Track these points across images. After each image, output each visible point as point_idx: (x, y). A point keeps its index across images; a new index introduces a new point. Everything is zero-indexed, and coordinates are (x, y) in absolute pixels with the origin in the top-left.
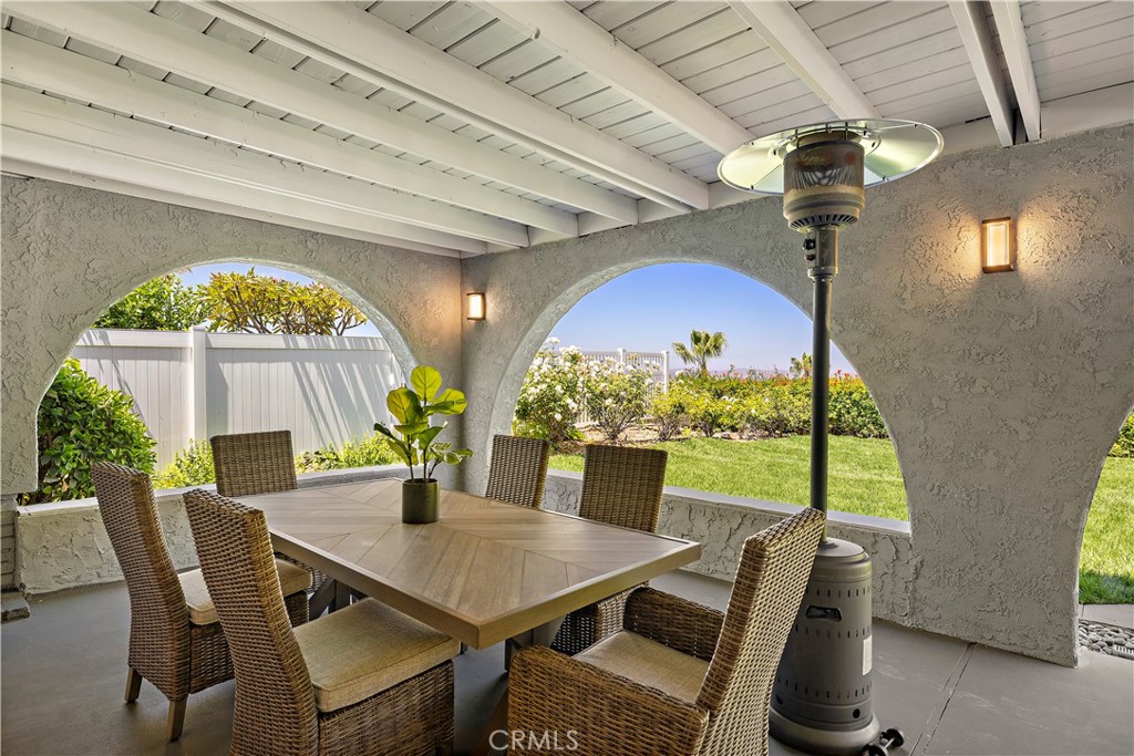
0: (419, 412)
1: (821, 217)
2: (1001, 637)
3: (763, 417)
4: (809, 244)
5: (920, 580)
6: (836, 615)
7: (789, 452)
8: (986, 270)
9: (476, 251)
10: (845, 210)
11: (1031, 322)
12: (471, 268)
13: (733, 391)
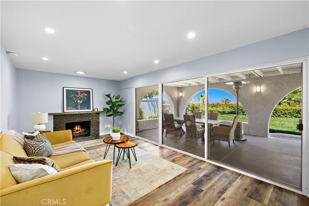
0: (194, 108)
1: (237, 88)
2: (259, 135)
3: (221, 111)
4: (236, 91)
5: (249, 129)
6: (240, 127)
7: (226, 117)
8: (257, 92)
9: (181, 86)
10: (240, 88)
11: (262, 98)
12: (180, 89)
13: (214, 107)
